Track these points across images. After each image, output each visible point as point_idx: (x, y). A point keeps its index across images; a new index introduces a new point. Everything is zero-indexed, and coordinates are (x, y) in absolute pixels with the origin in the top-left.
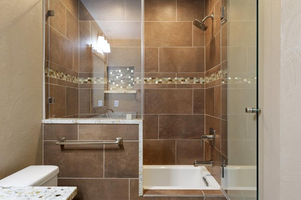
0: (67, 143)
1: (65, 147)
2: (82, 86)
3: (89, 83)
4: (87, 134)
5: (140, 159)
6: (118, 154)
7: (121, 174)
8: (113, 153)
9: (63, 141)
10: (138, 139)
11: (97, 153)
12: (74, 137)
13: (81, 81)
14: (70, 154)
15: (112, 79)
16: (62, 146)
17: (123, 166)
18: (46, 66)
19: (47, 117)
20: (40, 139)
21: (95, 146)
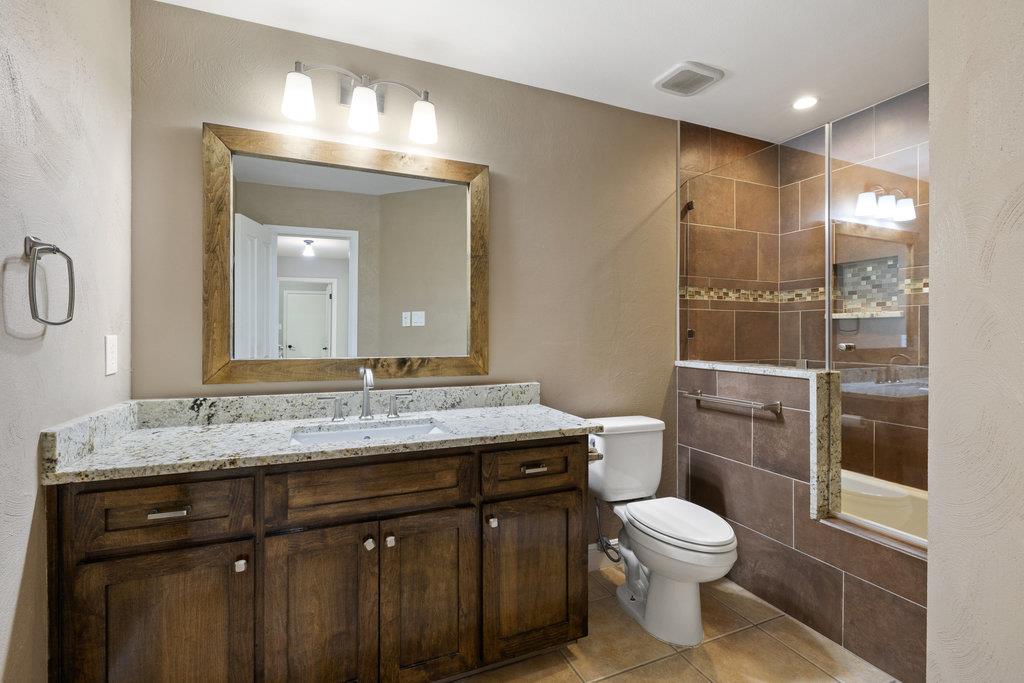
0: (704, 397)
1: (702, 403)
2: (786, 307)
3: (797, 300)
4: (728, 387)
5: (811, 447)
6: (774, 429)
7: (780, 468)
8: (765, 426)
9: (697, 394)
10: (807, 407)
11: (742, 421)
12: (711, 390)
13: (784, 297)
14: (708, 416)
15: (851, 289)
16: (698, 401)
17: (783, 454)
18: (684, 283)
19: (683, 357)
20: (672, 388)
21: (738, 409)
